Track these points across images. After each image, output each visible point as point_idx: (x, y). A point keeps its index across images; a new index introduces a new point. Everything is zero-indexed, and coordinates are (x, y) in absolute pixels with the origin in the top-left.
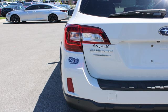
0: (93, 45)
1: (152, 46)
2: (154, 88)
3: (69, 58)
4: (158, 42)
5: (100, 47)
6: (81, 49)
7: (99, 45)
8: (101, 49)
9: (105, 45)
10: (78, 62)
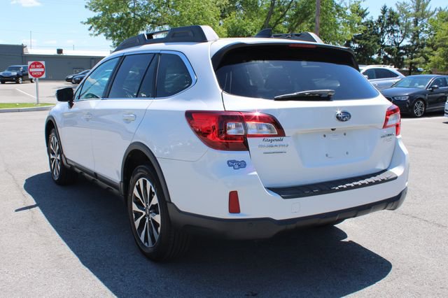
0: (263, 138)
1: (325, 136)
2: (337, 188)
3: (228, 162)
4: (333, 130)
5: (272, 141)
6: (245, 147)
7: (270, 138)
8: (274, 143)
9: (279, 138)
10: (245, 165)
